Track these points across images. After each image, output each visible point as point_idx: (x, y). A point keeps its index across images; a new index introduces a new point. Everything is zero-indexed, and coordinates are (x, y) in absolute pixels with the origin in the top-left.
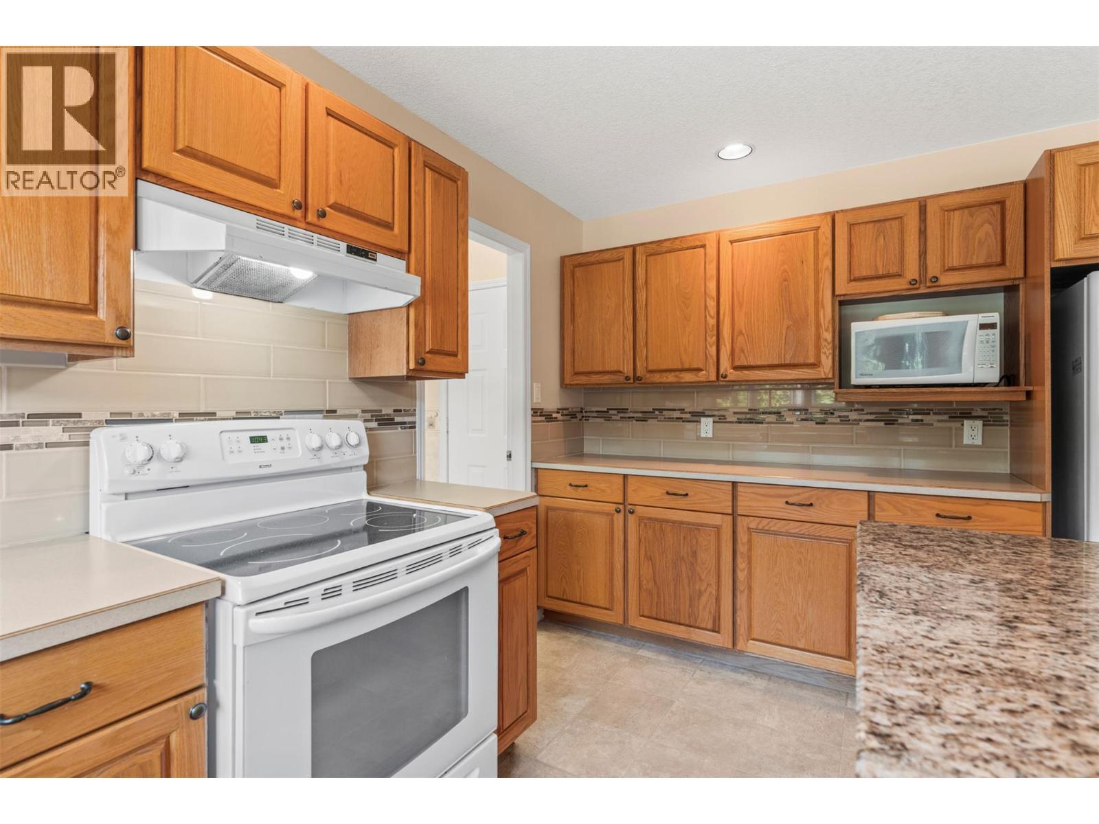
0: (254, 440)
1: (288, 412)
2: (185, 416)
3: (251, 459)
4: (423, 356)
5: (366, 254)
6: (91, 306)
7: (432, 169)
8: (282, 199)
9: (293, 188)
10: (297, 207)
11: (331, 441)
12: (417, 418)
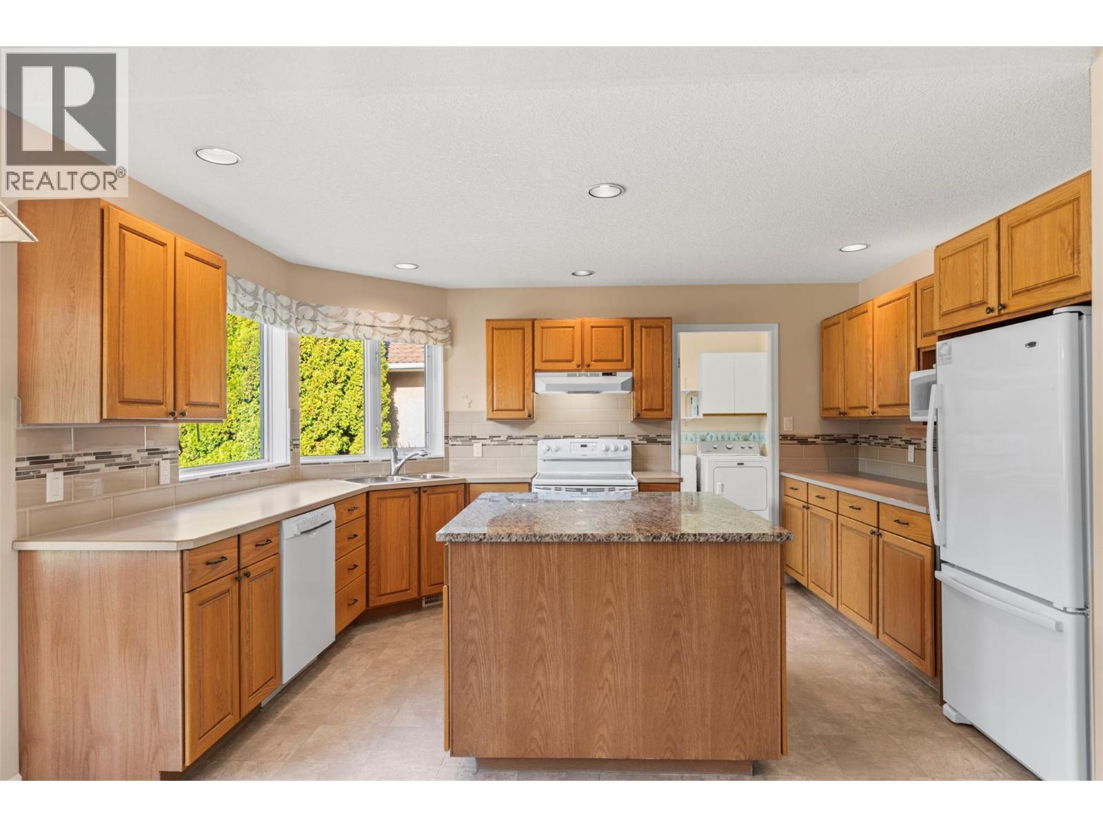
0: (582, 446)
1: (601, 436)
2: (565, 437)
3: (579, 453)
4: (640, 412)
5: (610, 374)
6: (524, 410)
7: (646, 327)
8: (573, 365)
9: (577, 360)
10: (579, 366)
11: (612, 448)
12: (672, 440)
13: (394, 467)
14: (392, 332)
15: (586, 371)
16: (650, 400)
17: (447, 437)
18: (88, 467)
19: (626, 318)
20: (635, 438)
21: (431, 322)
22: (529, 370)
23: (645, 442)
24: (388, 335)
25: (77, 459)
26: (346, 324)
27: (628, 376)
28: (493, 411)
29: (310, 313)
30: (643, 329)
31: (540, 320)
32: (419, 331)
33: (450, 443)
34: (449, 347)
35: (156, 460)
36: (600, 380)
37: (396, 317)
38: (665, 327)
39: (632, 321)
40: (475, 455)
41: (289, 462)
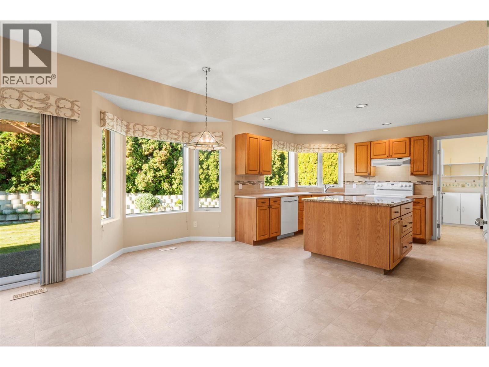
0: (392, 185)
1: (401, 181)
2: (386, 182)
3: (391, 187)
4: (413, 172)
5: (401, 159)
6: (367, 172)
7: (416, 140)
8: (385, 156)
9: (387, 154)
10: (388, 156)
11: (404, 186)
12: (434, 183)
13: (325, 190)
14: (324, 150)
15: (391, 158)
16: (417, 167)
17: (344, 182)
18: (246, 183)
19: (408, 137)
20: (416, 182)
21: (338, 146)
22: (369, 159)
23: (421, 184)
24: (324, 151)
25: (244, 182)
26: (310, 149)
27: (409, 158)
28: (356, 172)
29: (300, 147)
30: (415, 141)
31: (373, 141)
32: (334, 148)
33: (346, 183)
34: (345, 153)
35: (259, 183)
36: (397, 161)
37: (326, 145)
38: (425, 139)
39: (410, 138)
40: (354, 187)
41: (294, 187)
